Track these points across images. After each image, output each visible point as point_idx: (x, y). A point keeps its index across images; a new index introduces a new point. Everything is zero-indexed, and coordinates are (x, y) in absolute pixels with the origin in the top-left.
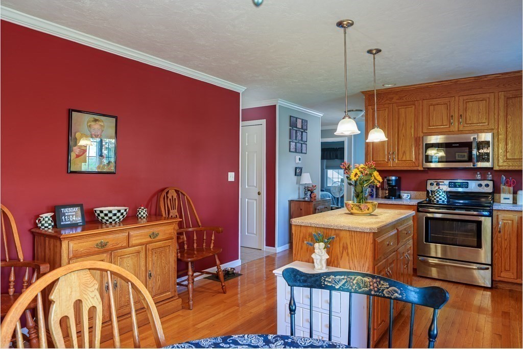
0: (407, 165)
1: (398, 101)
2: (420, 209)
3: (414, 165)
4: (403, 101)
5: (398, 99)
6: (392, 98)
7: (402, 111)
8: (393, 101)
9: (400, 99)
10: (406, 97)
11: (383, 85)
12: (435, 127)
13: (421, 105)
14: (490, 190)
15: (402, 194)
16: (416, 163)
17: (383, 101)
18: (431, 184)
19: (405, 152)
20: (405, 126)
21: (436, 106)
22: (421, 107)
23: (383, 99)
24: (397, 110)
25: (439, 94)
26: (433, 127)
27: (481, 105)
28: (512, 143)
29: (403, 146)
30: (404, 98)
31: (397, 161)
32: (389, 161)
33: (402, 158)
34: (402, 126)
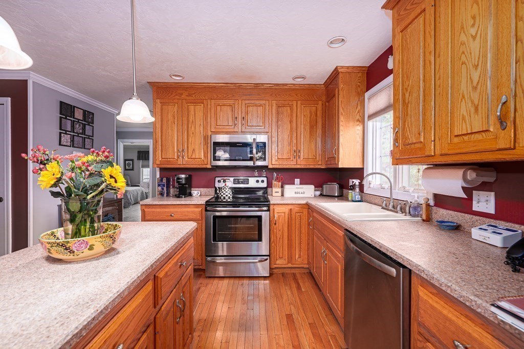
0: (196, 163)
1: (187, 98)
2: (208, 208)
3: (203, 163)
4: (193, 98)
5: (187, 96)
6: (182, 94)
7: (192, 108)
8: (182, 96)
9: (190, 96)
10: (195, 94)
11: (170, 76)
12: (222, 127)
13: (209, 104)
14: (265, 185)
15: (192, 192)
16: (205, 161)
17: (172, 96)
18: (219, 181)
19: (194, 150)
20: (194, 123)
21: (222, 107)
22: (209, 106)
23: (172, 94)
24: (186, 106)
25: (225, 96)
26: (220, 127)
27: (259, 110)
28: (281, 145)
29: (192, 144)
30: (193, 95)
31: (186, 158)
32: (179, 159)
33: (191, 156)
34: (191, 123)
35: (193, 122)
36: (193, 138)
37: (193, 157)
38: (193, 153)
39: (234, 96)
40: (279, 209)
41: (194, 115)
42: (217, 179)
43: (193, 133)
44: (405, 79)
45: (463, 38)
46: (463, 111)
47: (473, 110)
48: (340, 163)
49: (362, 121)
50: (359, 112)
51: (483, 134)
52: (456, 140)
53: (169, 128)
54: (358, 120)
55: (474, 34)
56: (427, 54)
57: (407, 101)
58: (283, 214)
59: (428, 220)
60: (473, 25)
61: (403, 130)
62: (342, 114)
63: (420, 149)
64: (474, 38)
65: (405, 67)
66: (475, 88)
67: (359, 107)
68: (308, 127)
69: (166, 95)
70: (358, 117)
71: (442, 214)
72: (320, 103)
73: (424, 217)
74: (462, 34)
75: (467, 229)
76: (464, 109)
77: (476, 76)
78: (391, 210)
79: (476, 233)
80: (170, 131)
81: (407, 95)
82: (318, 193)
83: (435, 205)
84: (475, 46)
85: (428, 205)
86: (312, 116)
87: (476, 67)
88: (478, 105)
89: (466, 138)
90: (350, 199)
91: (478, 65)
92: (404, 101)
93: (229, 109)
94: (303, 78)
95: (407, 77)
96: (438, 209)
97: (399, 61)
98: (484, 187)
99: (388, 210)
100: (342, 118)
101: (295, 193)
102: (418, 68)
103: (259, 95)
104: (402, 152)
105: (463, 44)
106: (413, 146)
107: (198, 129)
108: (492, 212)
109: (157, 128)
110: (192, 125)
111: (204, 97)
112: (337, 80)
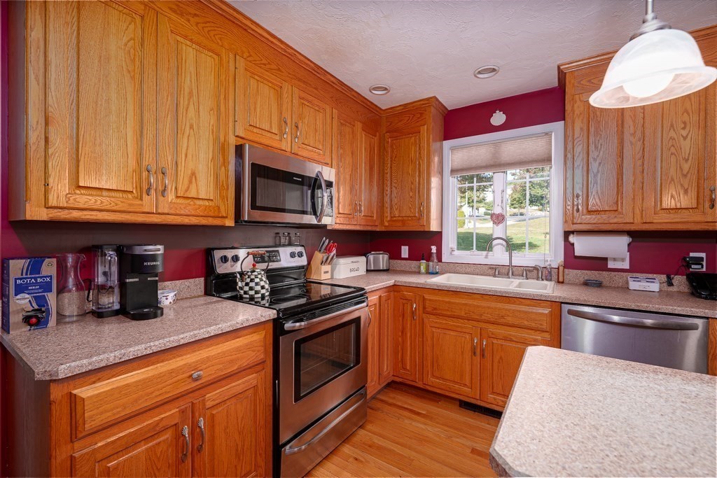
0: (200, 212)
1: (173, 16)
3: (216, 214)
4: (188, 25)
10: (196, 19)
12: (259, 131)
14: (303, 261)
18: (225, 259)
19: (193, 174)
20: (195, 98)
21: (260, 84)
22: (232, 70)
25: (264, 61)
28: (343, 191)
29: (189, 156)
30: (191, 19)
31: (171, 196)
32: (145, 196)
33: (186, 191)
34: (186, 98)
35: (191, 94)
36: (192, 139)
37: (193, 194)
38: (190, 182)
39: (279, 70)
41: (194, 77)
42: (218, 254)
43: (191, 127)
45: (673, 134)
51: (691, 210)
53: (108, 84)
55: (685, 135)
57: (596, 171)
60: (684, 129)
61: (588, 196)
64: (685, 138)
68: (367, 168)
72: (378, 134)
74: (673, 131)
77: (686, 167)
86: (372, 153)
87: (686, 160)
88: (688, 189)
89: (674, 211)
90: (423, 271)
91: (688, 159)
93: (272, 96)
94: (386, 89)
101: (351, 270)
103: (316, 89)
105: (672, 139)
107: (207, 120)
108: (628, 268)
109: (52, 68)
110: (189, 100)
111: (221, 39)
112: (421, 114)
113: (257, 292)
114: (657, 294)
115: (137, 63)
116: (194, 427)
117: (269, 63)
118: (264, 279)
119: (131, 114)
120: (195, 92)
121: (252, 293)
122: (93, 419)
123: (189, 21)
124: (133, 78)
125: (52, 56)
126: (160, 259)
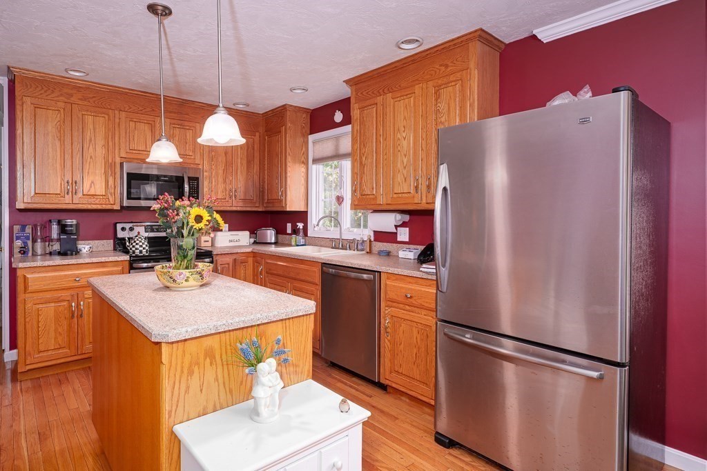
0: (97, 202)
1: (80, 102)
3: (107, 203)
4: (89, 104)
5: (81, 100)
6: (71, 95)
7: (89, 119)
8: (72, 99)
9: (85, 100)
10: (94, 99)
11: (66, 70)
12: (137, 152)
13: (117, 116)
15: (79, 247)
16: (111, 199)
17: (53, 95)
18: (124, 229)
19: (92, 182)
20: (93, 142)
21: (137, 124)
22: (117, 120)
23: (53, 92)
24: (80, 116)
25: (141, 109)
26: (134, 152)
27: (188, 135)
28: (215, 182)
29: (90, 174)
30: (91, 100)
31: (80, 195)
32: (66, 195)
33: (89, 191)
34: (88, 142)
35: (90, 140)
36: (92, 164)
37: (92, 192)
38: (91, 187)
39: (153, 110)
40: (223, 259)
41: (92, 131)
42: (119, 226)
43: (91, 157)
44: (362, 147)
45: (399, 136)
46: (399, 179)
47: (404, 180)
48: (288, 206)
49: (306, 163)
50: (303, 154)
51: (408, 194)
52: (395, 196)
53: (48, 145)
54: (303, 162)
55: (404, 136)
56: (378, 135)
57: (364, 163)
58: (227, 266)
59: (370, 252)
60: (404, 131)
61: (361, 184)
62: (289, 154)
63: (373, 199)
64: (404, 138)
65: (362, 138)
66: (405, 168)
67: (304, 149)
68: (245, 162)
69: (42, 92)
70: (303, 159)
71: (379, 246)
72: (257, 134)
73: (368, 250)
74: (399, 134)
75: (395, 254)
76: (399, 178)
77: (405, 161)
78: (341, 249)
79: (402, 254)
80: (50, 150)
81: (364, 159)
82: (252, 240)
83: (375, 240)
84: (405, 143)
85: (370, 241)
86: (250, 149)
87: (405, 156)
88: (406, 178)
89: (400, 195)
90: (293, 243)
92: (361, 163)
93: (147, 128)
94: (246, 105)
95: (364, 145)
96: (377, 243)
97: (357, 130)
98: (404, 225)
99: (338, 248)
100: (289, 159)
101: (230, 241)
102: (372, 142)
103: (187, 114)
104: (359, 200)
105: (399, 139)
106: (368, 196)
107: (100, 151)
108: (408, 240)
109: (25, 144)
110: (90, 144)
111: (109, 105)
112: (282, 117)
113: (137, 249)
114: (412, 261)
115: (62, 132)
116: (78, 305)
117: (145, 109)
118: (146, 243)
119: (59, 156)
120: (93, 139)
121: (134, 249)
122: (32, 286)
123: (89, 102)
124: (60, 140)
125: (25, 139)
126: (74, 226)
